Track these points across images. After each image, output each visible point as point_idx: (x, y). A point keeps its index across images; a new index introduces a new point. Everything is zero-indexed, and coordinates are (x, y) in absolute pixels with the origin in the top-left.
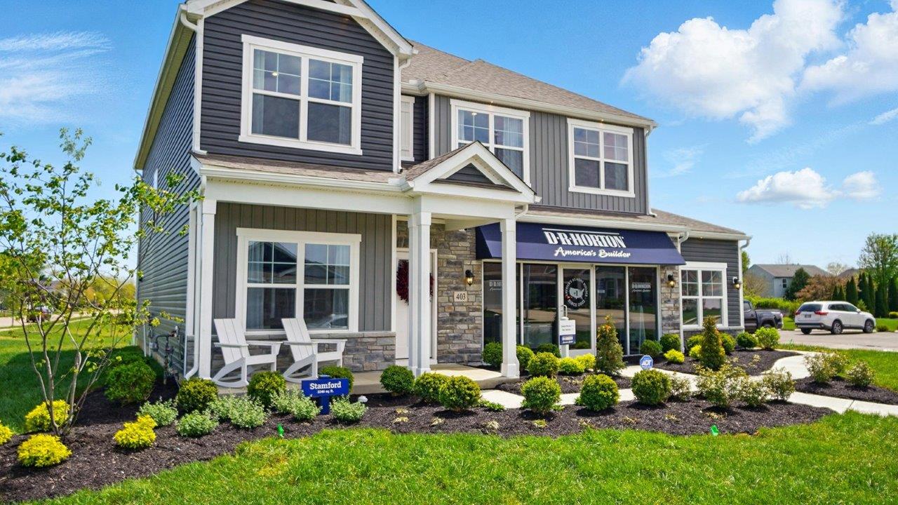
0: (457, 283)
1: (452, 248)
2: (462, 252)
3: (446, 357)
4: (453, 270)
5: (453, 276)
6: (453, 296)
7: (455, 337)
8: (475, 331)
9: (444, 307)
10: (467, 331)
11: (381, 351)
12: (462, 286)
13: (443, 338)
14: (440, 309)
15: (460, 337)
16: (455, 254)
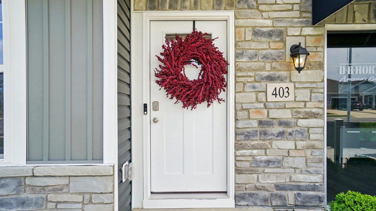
0: (273, 69)
1: (262, 7)
2: (284, 14)
3: (251, 195)
4: (265, 46)
5: (265, 57)
6: (266, 92)
7: (268, 162)
8: (308, 152)
9: (248, 110)
10: (292, 153)
11: (80, 206)
12: (284, 73)
13: (247, 164)
14: (240, 113)
15: (279, 162)
16: (269, 18)
